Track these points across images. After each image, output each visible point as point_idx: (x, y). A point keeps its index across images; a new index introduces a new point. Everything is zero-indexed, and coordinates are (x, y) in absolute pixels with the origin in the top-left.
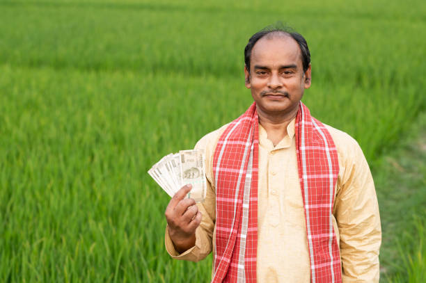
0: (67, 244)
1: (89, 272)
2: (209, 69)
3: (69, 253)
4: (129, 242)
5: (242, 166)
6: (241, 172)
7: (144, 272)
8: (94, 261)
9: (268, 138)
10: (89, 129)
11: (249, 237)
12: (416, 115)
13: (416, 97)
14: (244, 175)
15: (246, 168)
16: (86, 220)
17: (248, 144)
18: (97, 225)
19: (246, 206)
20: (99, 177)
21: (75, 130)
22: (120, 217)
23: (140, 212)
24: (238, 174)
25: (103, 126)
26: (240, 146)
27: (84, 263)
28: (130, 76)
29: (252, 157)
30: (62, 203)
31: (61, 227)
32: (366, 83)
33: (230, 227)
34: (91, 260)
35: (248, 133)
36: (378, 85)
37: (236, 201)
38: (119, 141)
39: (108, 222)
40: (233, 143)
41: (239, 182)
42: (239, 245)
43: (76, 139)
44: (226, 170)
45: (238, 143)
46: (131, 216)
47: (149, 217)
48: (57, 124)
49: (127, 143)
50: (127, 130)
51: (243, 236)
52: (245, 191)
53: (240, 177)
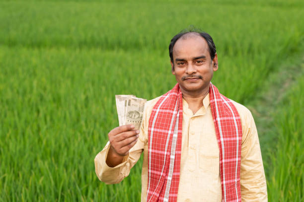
0: (23, 178)
1: (39, 198)
2: (119, 44)
3: (25, 185)
4: (67, 175)
5: (171, 128)
6: (170, 132)
7: (79, 197)
8: (43, 189)
9: (189, 108)
10: (35, 91)
11: (174, 179)
12: (267, 75)
13: (267, 61)
14: (172, 135)
15: (173, 130)
16: (36, 160)
17: (175, 112)
18: (44, 164)
19: (173, 157)
20: (44, 128)
21: (24, 93)
22: (60, 157)
23: (74, 153)
24: (167, 134)
25: (45, 89)
26: (169, 113)
27: (36, 192)
28: (63, 51)
29: (177, 122)
30: (18, 148)
31: (18, 165)
32: (231, 52)
33: (161, 171)
34: (40, 189)
35: (175, 104)
36: (240, 53)
37: (166, 153)
38: (57, 100)
39: (52, 160)
40: (164, 111)
41: (168, 140)
42: (166, 185)
43: (26, 99)
44: (159, 130)
45: (168, 111)
46: (68, 155)
47: (81, 156)
48: (12, 89)
49: (63, 100)
50: (62, 91)
51: (170, 178)
52: (172, 146)
53: (169, 136)
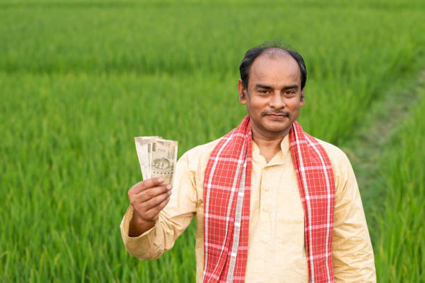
0: (31, 256)
2: (162, 66)
3: (34, 266)
4: (93, 250)
5: (235, 184)
6: (233, 189)
7: (110, 281)
8: (59, 271)
9: (261, 154)
10: (45, 134)
11: (239, 255)
12: (369, 104)
13: (368, 86)
14: (236, 193)
15: (238, 186)
16: (48, 230)
17: (240, 162)
18: (60, 236)
19: (238, 224)
20: (59, 185)
21: (31, 137)
22: (83, 225)
23: (102, 219)
24: (230, 192)
25: (59, 131)
26: (232, 163)
27: (49, 275)
28: (84, 77)
29: (244, 175)
30: (23, 215)
31: (23, 239)
32: (318, 74)
33: (221, 245)
34: (56, 271)
35: (240, 150)
36: (330, 75)
37: (228, 219)
38: (76, 146)
39: (70, 231)
40: (225, 159)
41: (231, 200)
42: (229, 263)
43: (34, 146)
44: (218, 187)
45: (231, 160)
46: (93, 223)
47: (111, 224)
48: (13, 132)
49: (84, 147)
50: (84, 134)
51: (234, 254)
52: (237, 209)
53: (232, 195)
